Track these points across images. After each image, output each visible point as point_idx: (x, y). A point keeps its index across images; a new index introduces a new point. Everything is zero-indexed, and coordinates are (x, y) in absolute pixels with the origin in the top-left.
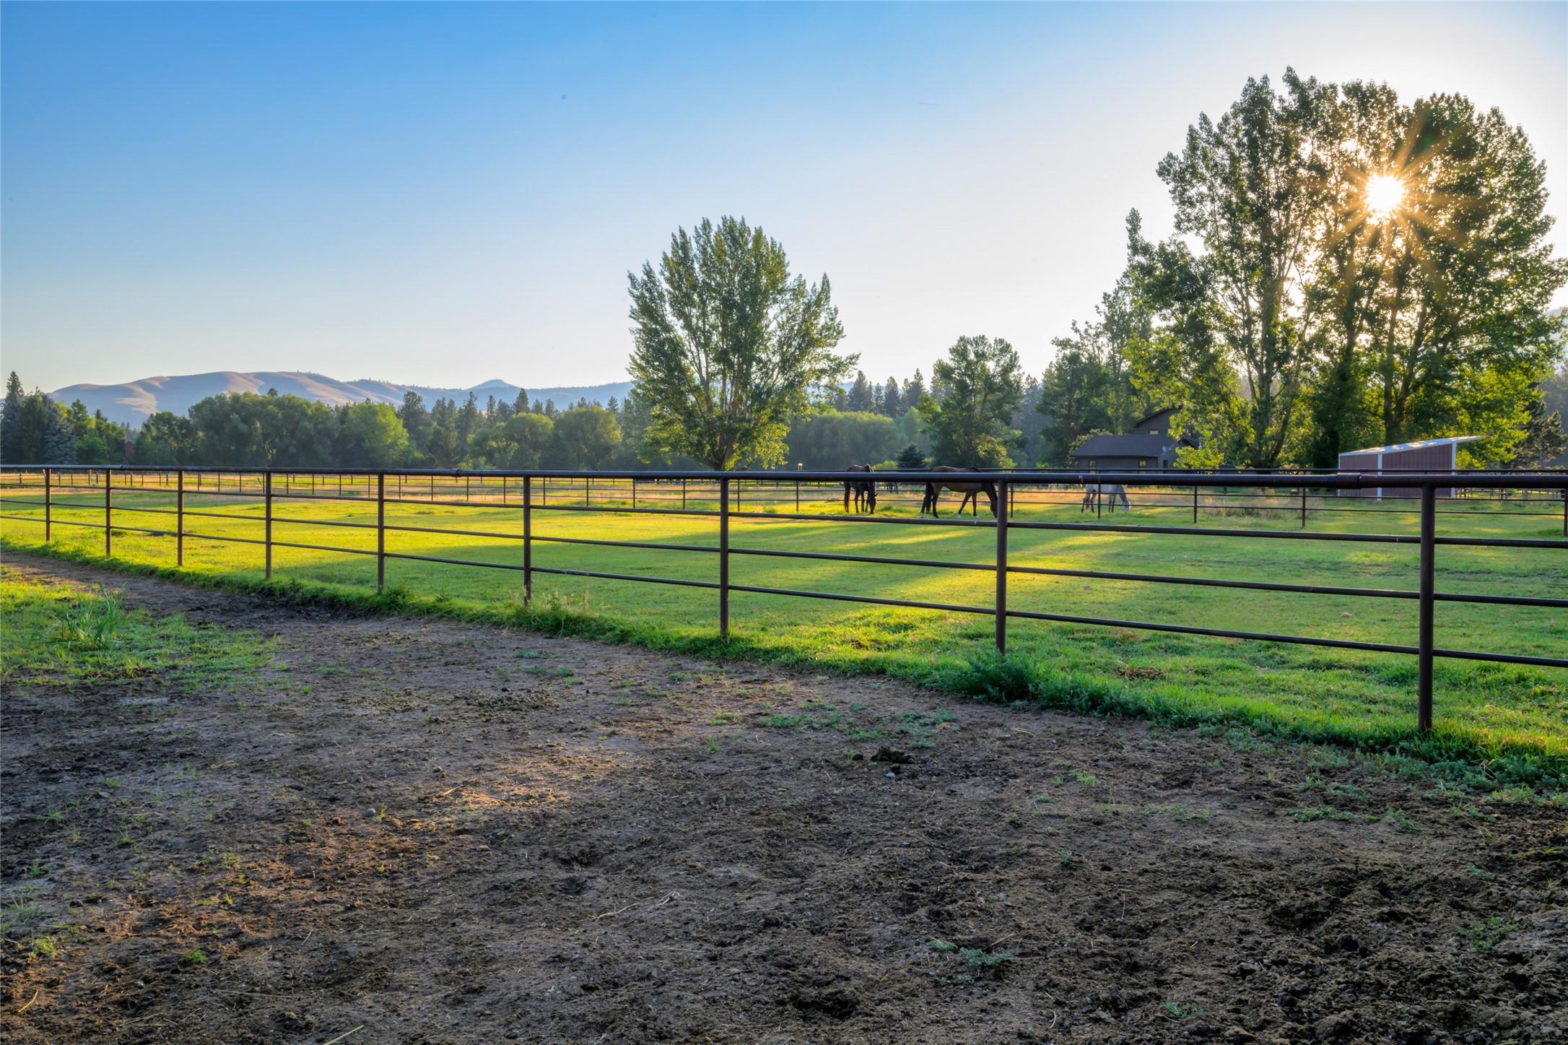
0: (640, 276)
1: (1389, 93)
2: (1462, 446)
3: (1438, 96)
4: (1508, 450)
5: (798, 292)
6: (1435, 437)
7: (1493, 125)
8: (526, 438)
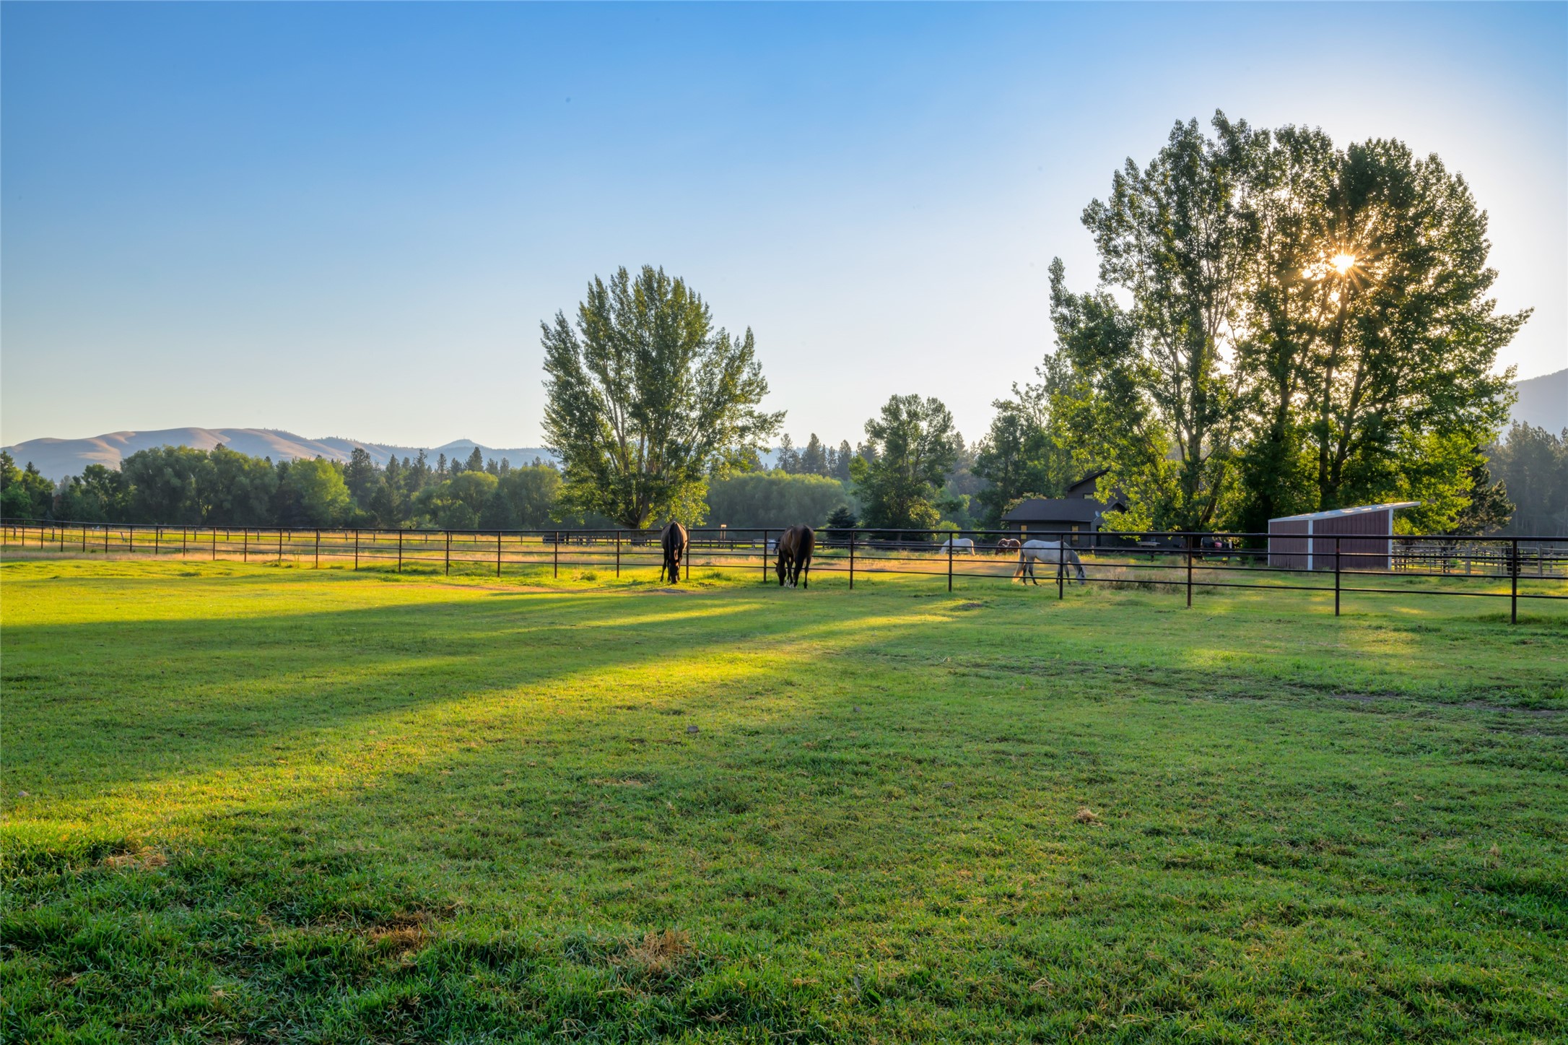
0: (554, 327)
1: (1323, 139)
2: (1400, 513)
3: (1374, 142)
4: (1452, 519)
5: (722, 345)
6: (1373, 503)
7: (1432, 173)
8: (471, 496)
